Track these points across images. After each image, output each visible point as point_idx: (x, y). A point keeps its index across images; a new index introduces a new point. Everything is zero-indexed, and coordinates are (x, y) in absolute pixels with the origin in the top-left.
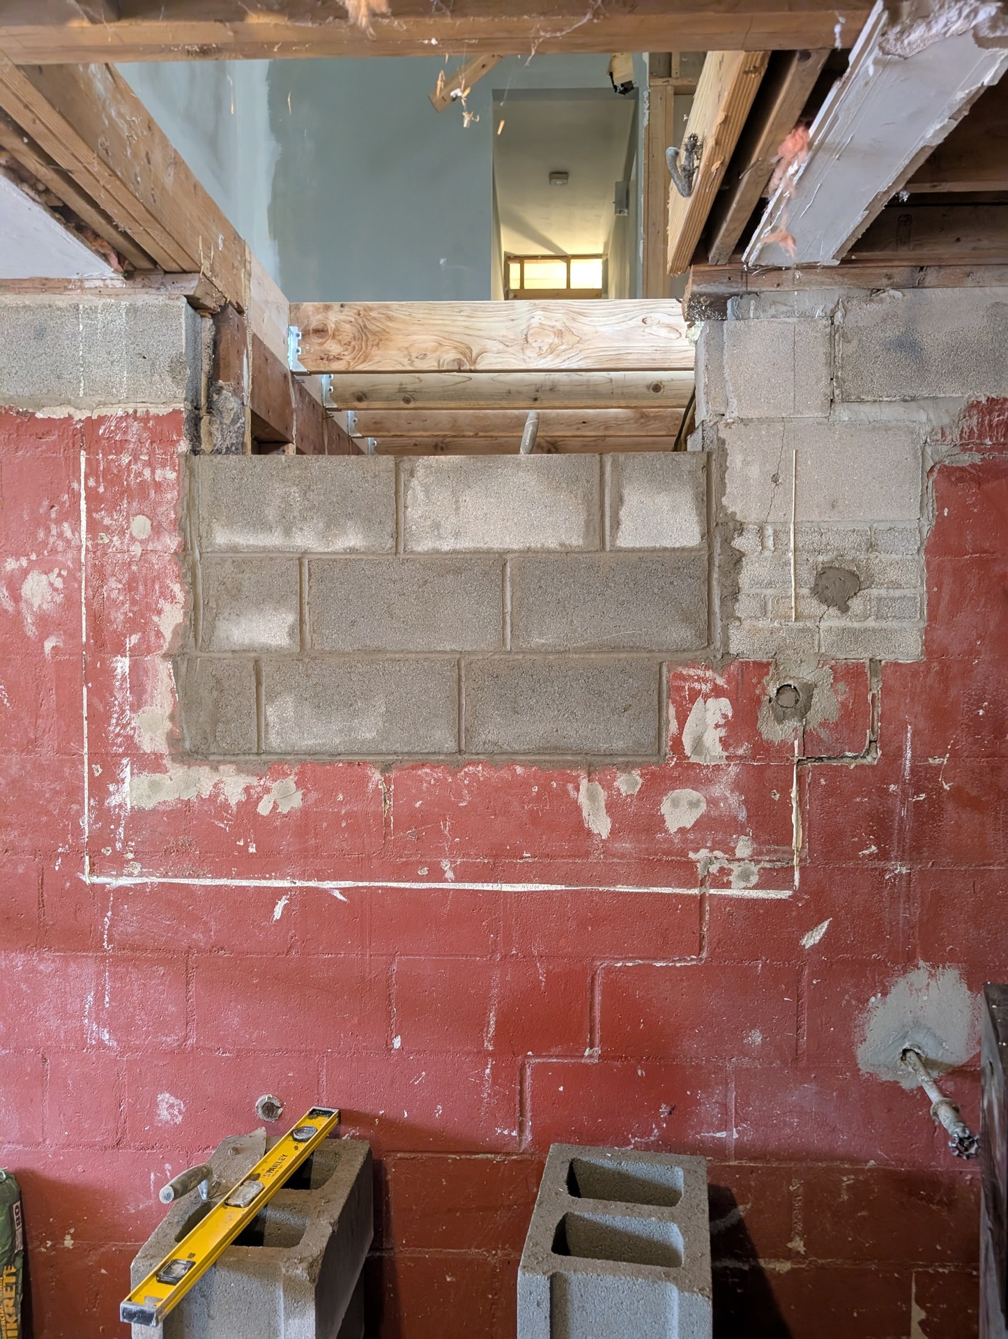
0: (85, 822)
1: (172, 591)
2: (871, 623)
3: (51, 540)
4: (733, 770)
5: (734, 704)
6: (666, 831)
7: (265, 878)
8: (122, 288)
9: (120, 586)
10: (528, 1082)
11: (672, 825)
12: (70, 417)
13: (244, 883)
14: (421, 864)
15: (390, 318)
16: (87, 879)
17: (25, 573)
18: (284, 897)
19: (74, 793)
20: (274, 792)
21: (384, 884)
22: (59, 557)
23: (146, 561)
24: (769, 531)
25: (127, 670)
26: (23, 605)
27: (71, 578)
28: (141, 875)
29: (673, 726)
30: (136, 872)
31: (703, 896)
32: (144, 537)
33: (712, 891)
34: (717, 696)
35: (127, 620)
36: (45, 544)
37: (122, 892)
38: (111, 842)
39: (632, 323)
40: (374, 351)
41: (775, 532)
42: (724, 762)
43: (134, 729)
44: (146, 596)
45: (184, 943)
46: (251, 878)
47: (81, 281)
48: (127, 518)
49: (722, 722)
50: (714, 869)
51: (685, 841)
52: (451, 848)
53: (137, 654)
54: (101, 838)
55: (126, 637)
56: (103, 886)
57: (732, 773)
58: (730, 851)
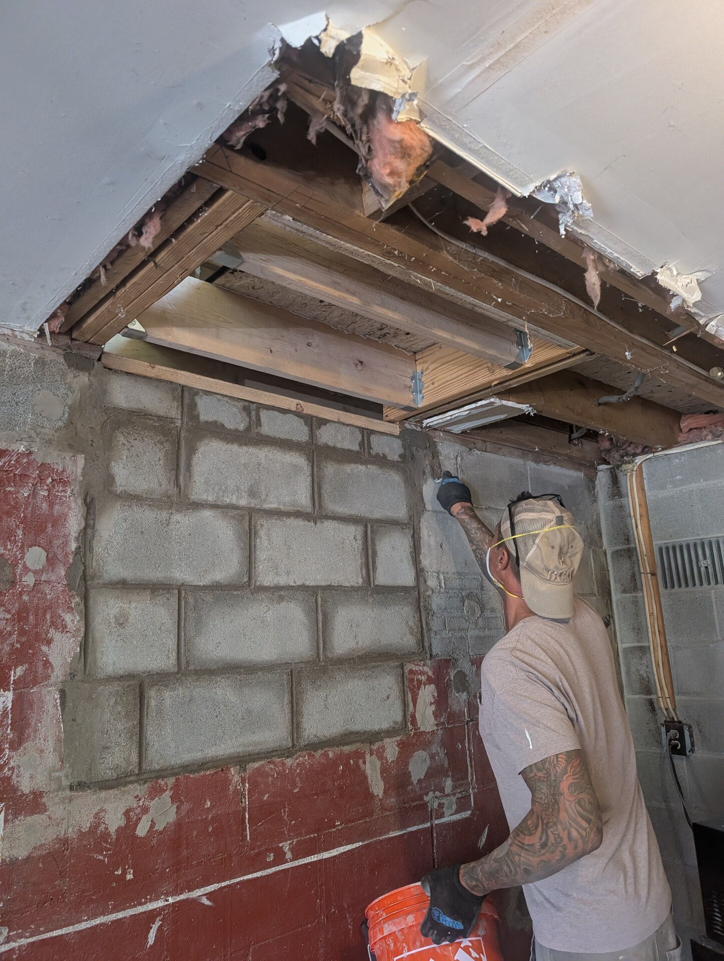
1: (63, 620)
2: (486, 632)
4: (439, 732)
5: (437, 687)
6: (412, 784)
9: (8, 616)
11: (415, 778)
13: (120, 915)
14: (270, 852)
20: (152, 811)
21: (242, 878)
23: (39, 591)
24: (441, 577)
25: (10, 705)
29: (411, 707)
31: (432, 827)
32: (39, 567)
33: (436, 822)
34: (429, 684)
35: (14, 651)
41: (444, 578)
42: (435, 728)
44: (36, 626)
46: (128, 908)
48: (22, 547)
49: (433, 700)
50: (436, 805)
51: (421, 789)
52: (289, 832)
53: (22, 686)
55: (10, 670)
57: (440, 735)
58: (442, 790)
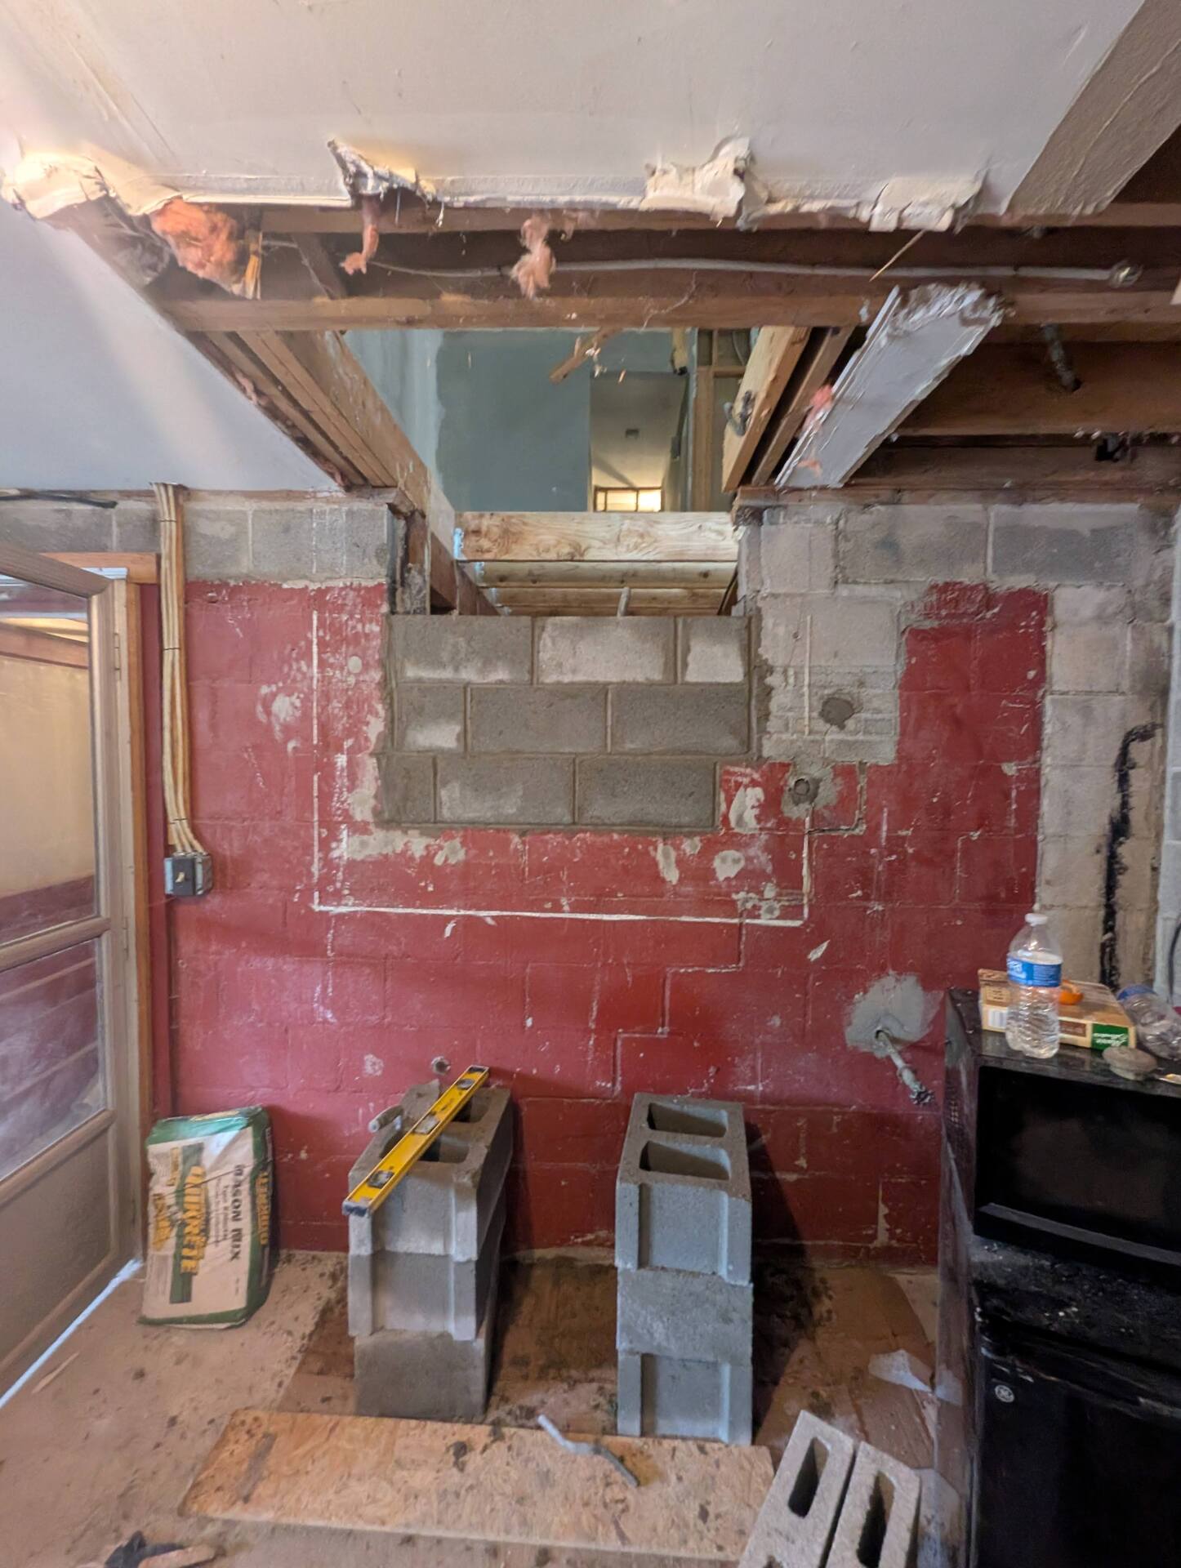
0: (315, 869)
1: (375, 709)
2: (860, 737)
3: (293, 673)
4: (764, 837)
5: (766, 792)
6: (717, 880)
7: (439, 908)
8: (343, 497)
9: (340, 706)
10: (619, 1051)
11: (721, 876)
12: (307, 587)
13: (425, 912)
14: (548, 900)
15: (525, 524)
16: (317, 907)
17: (274, 695)
18: (452, 922)
19: (307, 848)
20: (445, 849)
21: (521, 914)
22: (299, 685)
23: (358, 688)
24: (791, 672)
25: (345, 764)
26: (273, 719)
27: (307, 701)
28: (354, 905)
29: (723, 807)
30: (350, 903)
31: (741, 924)
32: (357, 671)
33: (748, 921)
34: (754, 786)
35: (345, 729)
36: (288, 674)
37: (340, 916)
38: (333, 882)
39: (691, 529)
40: (514, 546)
41: (796, 673)
42: (757, 832)
43: (349, 804)
44: (359, 712)
45: (383, 953)
46: (429, 908)
47: (315, 492)
48: (346, 658)
50: (749, 905)
51: (729, 886)
53: (351, 752)
54: (327, 879)
55: (344, 741)
56: (327, 912)
58: (761, 893)
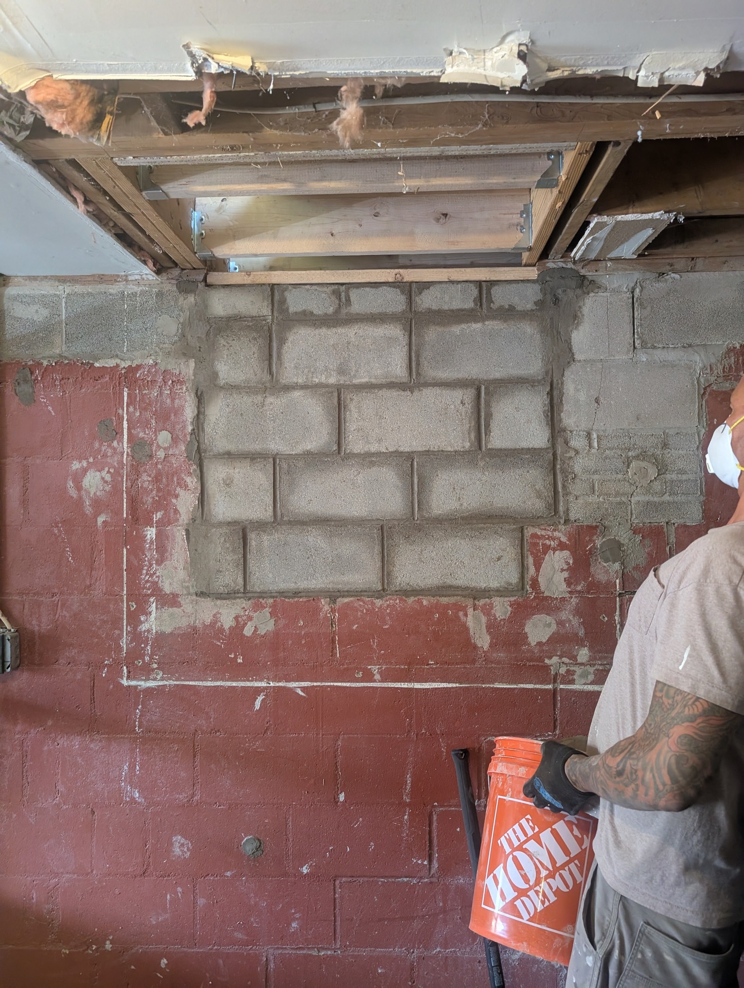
0: (124, 643)
1: (185, 481)
2: (666, 498)
3: (103, 448)
4: (574, 601)
5: (574, 554)
6: (529, 644)
7: (249, 681)
8: (153, 280)
9: (150, 479)
10: (435, 824)
11: (533, 639)
12: (118, 366)
13: (234, 684)
14: (360, 669)
16: (125, 682)
17: (85, 471)
18: (262, 694)
19: (116, 622)
20: (255, 620)
21: (332, 684)
22: (109, 460)
23: (168, 462)
24: (595, 436)
25: (154, 537)
26: (83, 493)
27: (117, 474)
28: (162, 679)
29: (532, 570)
30: (159, 677)
31: (555, 690)
32: (166, 445)
33: (562, 686)
34: (562, 550)
35: (154, 502)
36: (99, 450)
37: (149, 690)
38: (142, 656)
41: (598, 436)
42: (568, 595)
43: (158, 577)
44: (167, 485)
45: (193, 727)
46: (239, 681)
47: (126, 276)
48: (155, 433)
49: (566, 567)
50: (563, 670)
51: (541, 651)
52: (378, 658)
53: (161, 525)
54: (135, 653)
55: (153, 514)
56: (136, 687)
57: (574, 603)
58: (574, 658)
